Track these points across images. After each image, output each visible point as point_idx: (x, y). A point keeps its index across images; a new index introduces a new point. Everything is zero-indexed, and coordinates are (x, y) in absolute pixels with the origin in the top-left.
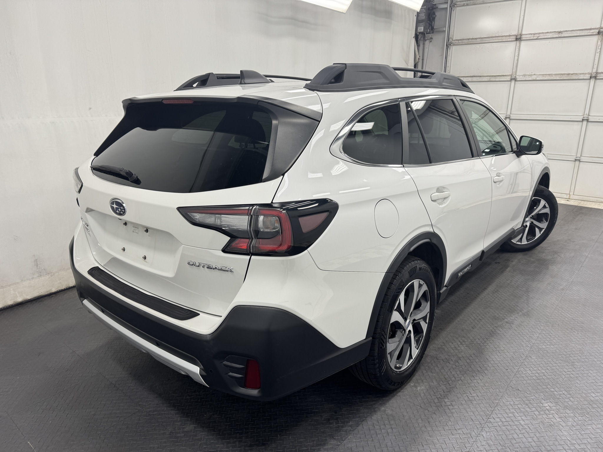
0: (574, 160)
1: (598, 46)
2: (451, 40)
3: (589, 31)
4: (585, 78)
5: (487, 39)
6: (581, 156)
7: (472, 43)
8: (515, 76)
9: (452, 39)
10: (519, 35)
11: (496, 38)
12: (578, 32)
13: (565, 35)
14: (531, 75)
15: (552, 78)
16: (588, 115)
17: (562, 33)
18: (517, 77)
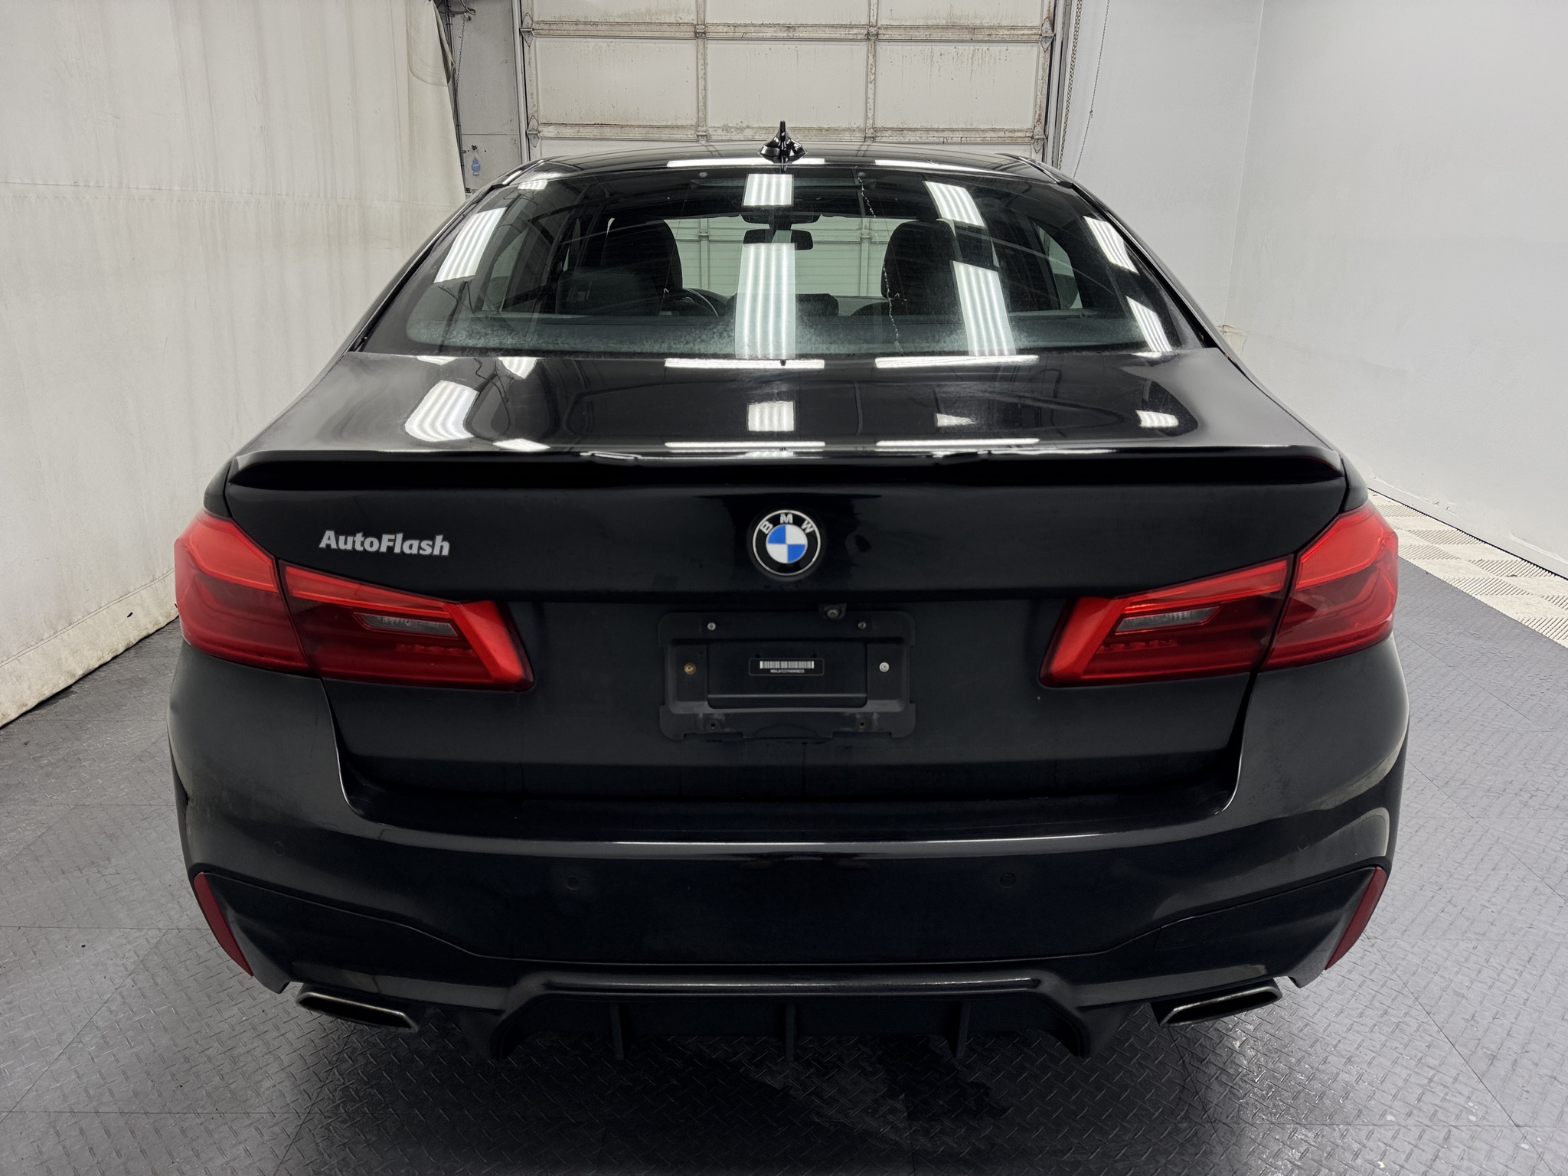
1: (869, 66)
3: (847, 30)
4: (854, 139)
5: (625, 28)
7: (586, 33)
8: (704, 129)
9: (532, 20)
10: (701, 25)
11: (649, 28)
12: (827, 29)
13: (801, 35)
14: (741, 129)
17: (794, 30)
18: (711, 131)
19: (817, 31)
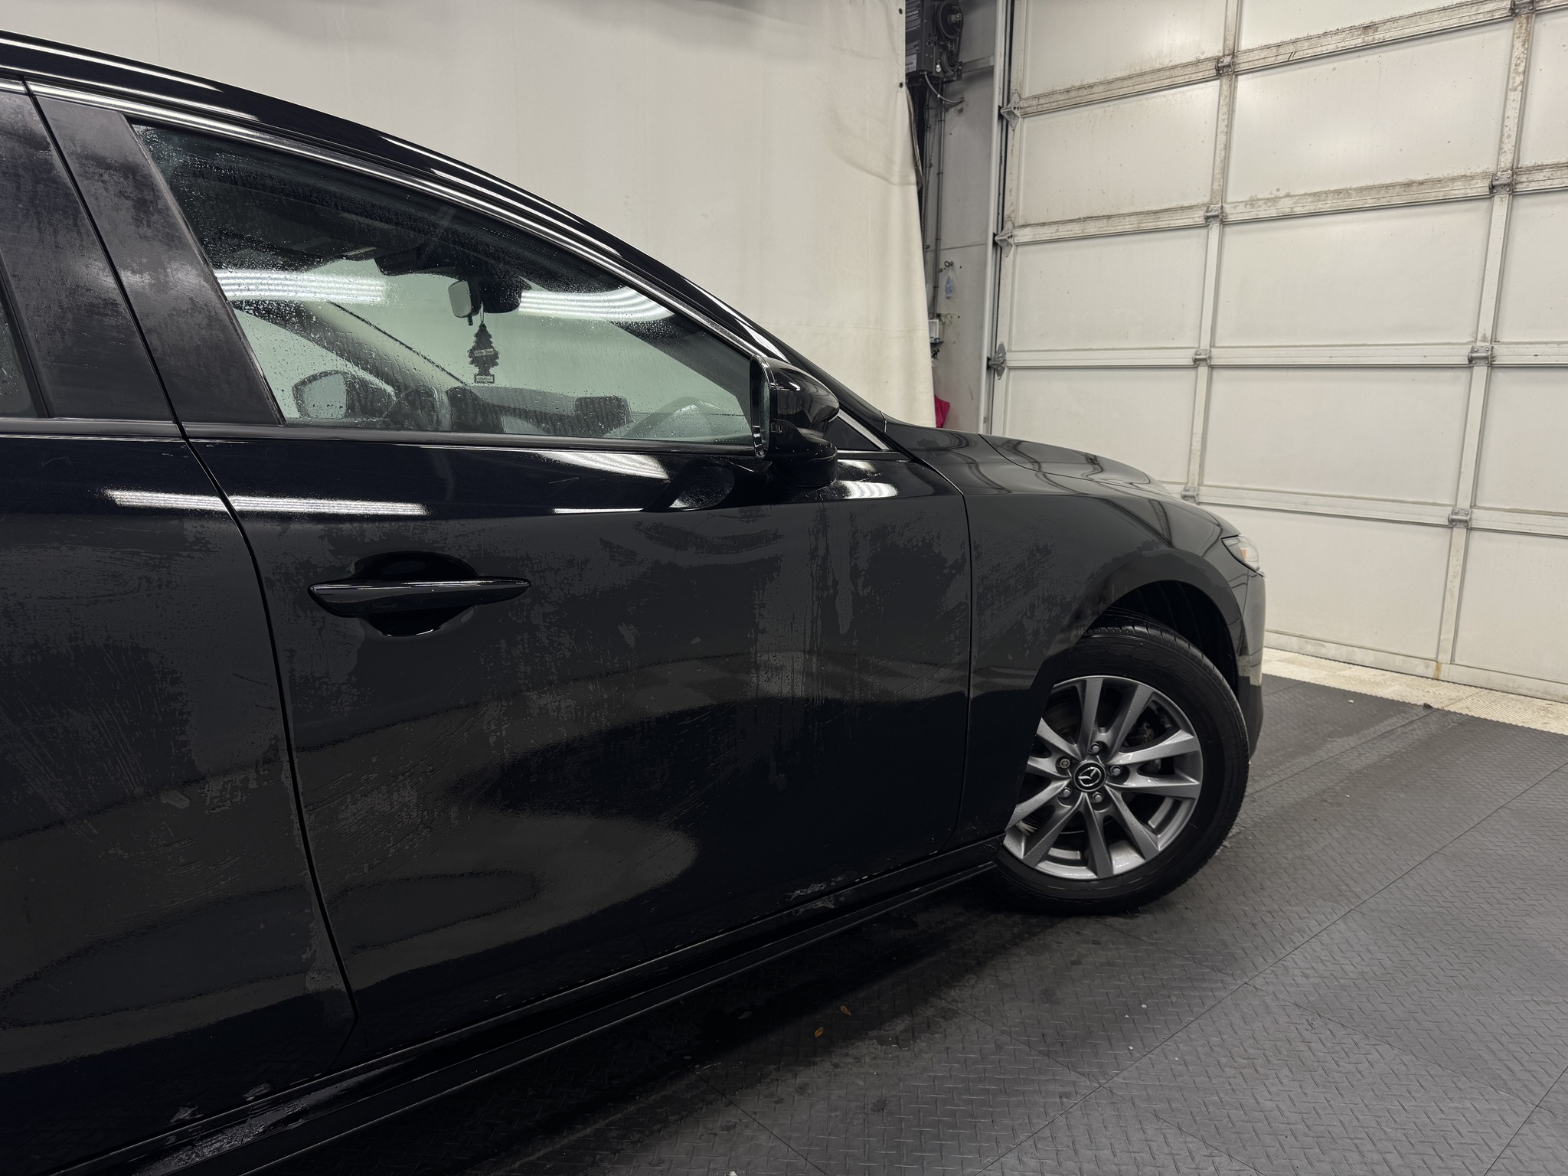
0: (1447, 524)
1: (1514, 62)
2: (1014, 98)
3: (1475, 7)
4: (1471, 193)
5: (1125, 83)
6: (1473, 506)
7: (1079, 101)
8: (1220, 205)
9: (1020, 98)
10: (1229, 55)
11: (1155, 77)
12: (1436, 17)
13: (1388, 36)
14: (1275, 200)
15: (1348, 203)
16: (1490, 338)
17: (1376, 30)
18: (1228, 209)
19: (1416, 23)
